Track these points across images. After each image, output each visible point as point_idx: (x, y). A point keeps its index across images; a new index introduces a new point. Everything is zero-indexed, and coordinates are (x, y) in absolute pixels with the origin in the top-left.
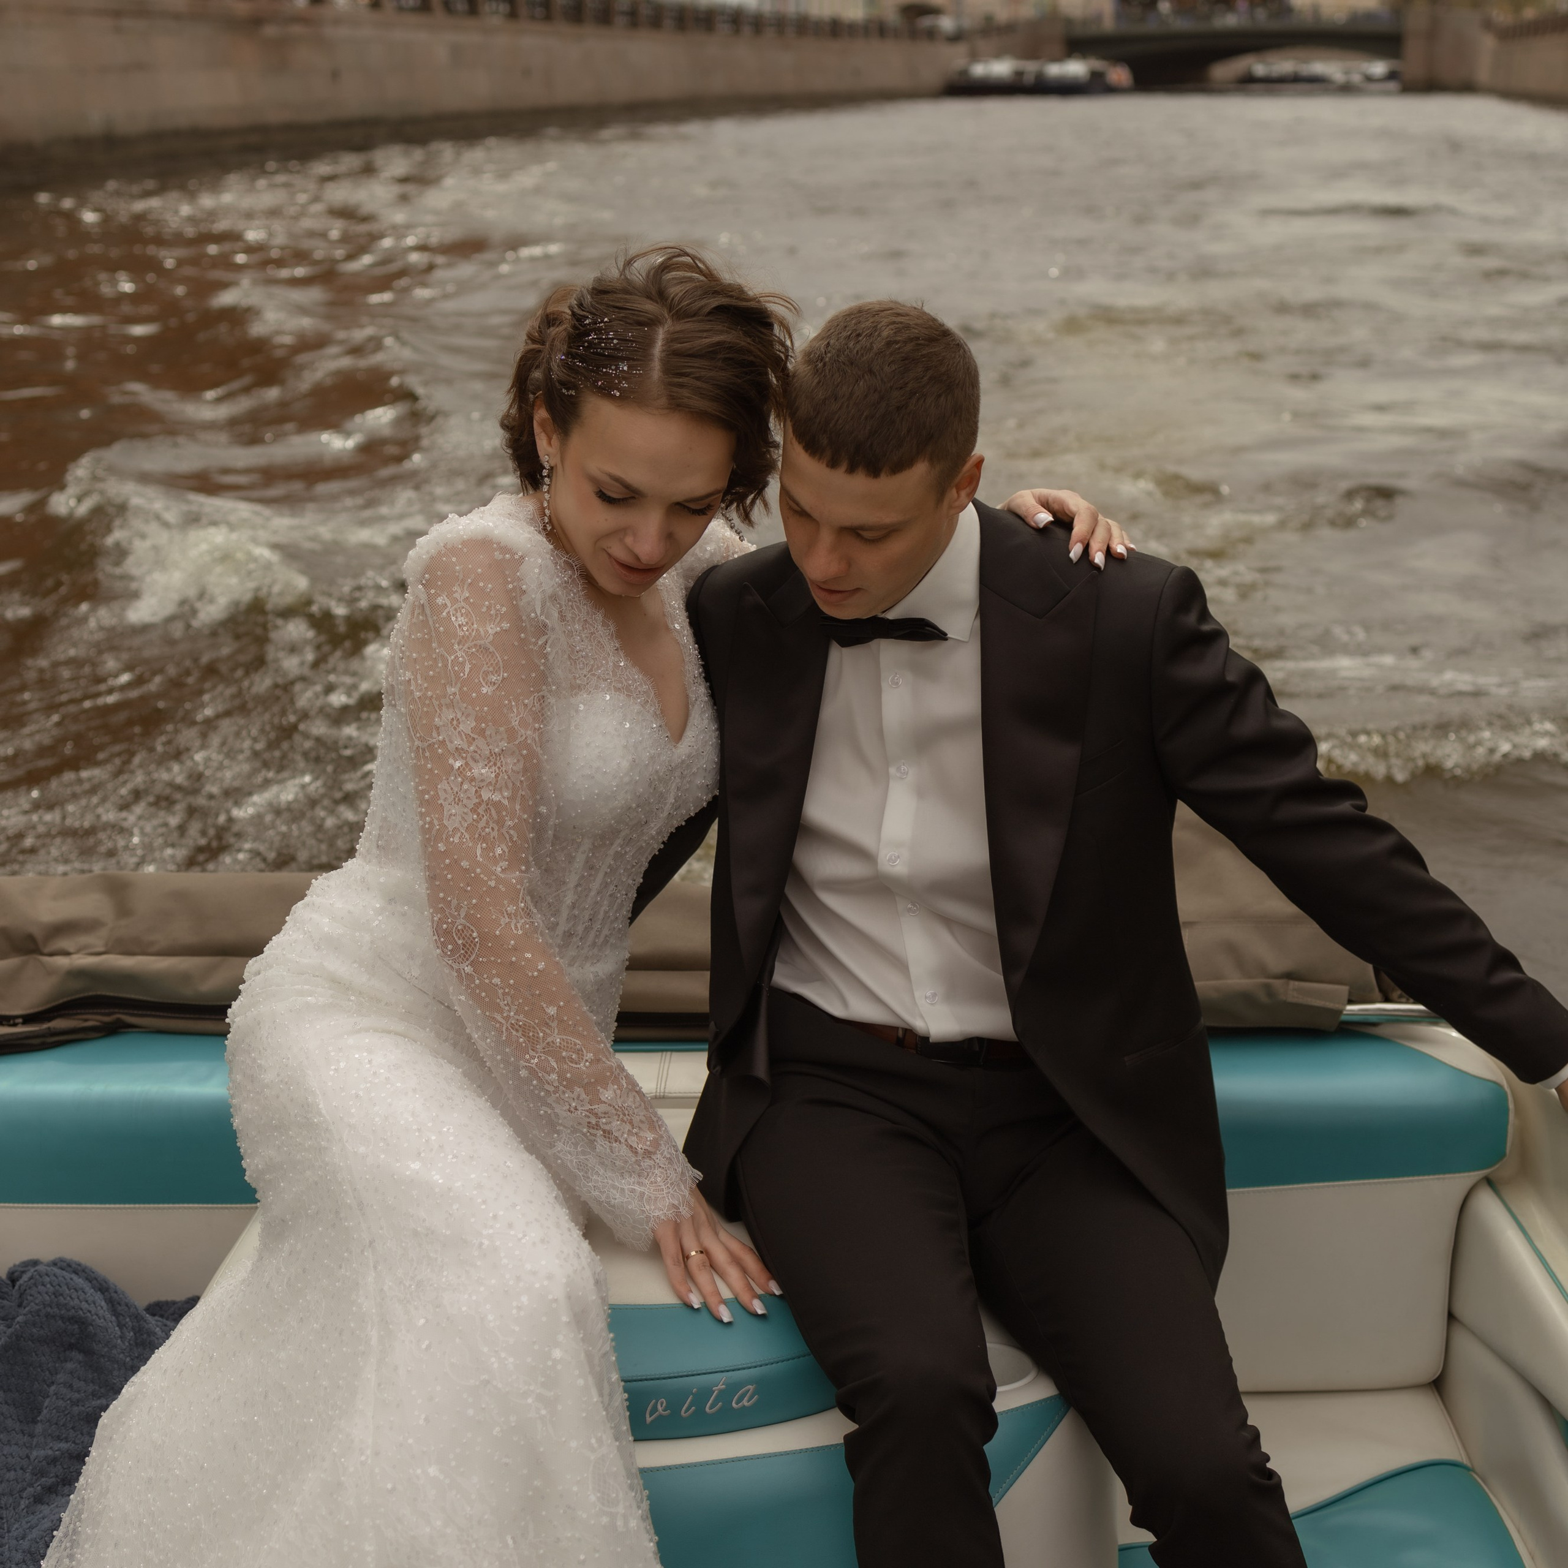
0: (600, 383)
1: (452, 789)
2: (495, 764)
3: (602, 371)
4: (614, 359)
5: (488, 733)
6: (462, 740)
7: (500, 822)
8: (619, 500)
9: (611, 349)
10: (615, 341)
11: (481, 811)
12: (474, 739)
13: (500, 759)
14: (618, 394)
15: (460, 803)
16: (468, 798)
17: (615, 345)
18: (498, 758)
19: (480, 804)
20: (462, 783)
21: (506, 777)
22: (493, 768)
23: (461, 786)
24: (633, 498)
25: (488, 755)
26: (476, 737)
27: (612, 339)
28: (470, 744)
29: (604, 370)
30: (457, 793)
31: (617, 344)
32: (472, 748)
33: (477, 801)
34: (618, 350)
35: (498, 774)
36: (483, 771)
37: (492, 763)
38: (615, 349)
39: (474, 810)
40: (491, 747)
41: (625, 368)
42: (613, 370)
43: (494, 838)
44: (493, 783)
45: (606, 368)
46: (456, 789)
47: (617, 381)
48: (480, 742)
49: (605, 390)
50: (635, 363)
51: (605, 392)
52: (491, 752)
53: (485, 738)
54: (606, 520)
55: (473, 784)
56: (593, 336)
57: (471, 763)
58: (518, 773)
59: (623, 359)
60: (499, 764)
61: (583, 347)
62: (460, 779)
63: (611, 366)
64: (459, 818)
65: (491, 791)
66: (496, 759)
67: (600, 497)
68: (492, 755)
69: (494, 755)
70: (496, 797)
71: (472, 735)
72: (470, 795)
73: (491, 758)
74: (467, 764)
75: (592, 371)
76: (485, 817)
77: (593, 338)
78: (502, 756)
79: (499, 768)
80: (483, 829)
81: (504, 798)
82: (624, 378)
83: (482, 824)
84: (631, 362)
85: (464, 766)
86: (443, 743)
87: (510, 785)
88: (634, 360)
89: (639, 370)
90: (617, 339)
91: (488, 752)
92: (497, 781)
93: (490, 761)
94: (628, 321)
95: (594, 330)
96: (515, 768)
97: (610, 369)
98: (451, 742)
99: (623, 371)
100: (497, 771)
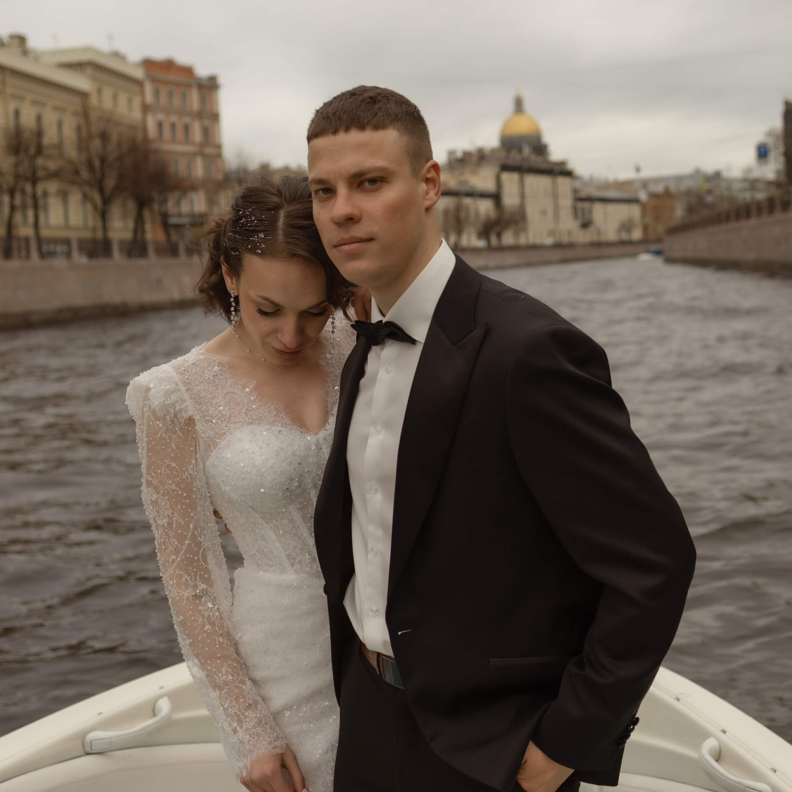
0: (249, 247)
3: (250, 240)
4: (256, 232)
8: (271, 313)
9: (253, 226)
10: (255, 222)
14: (260, 252)
17: (256, 224)
24: (279, 310)
27: (254, 220)
29: (251, 239)
31: (257, 223)
34: (258, 226)
38: (256, 226)
41: (263, 236)
42: (256, 238)
45: (252, 238)
47: (258, 244)
49: (253, 250)
50: (268, 233)
51: (253, 251)
54: (265, 326)
56: (244, 220)
59: (260, 231)
61: (239, 227)
63: (255, 236)
67: (259, 313)
75: (245, 240)
77: (244, 221)
82: (263, 242)
84: (266, 233)
88: (267, 231)
89: (270, 237)
90: (256, 220)
94: (263, 209)
95: (244, 216)
97: (255, 238)
99: (261, 238)
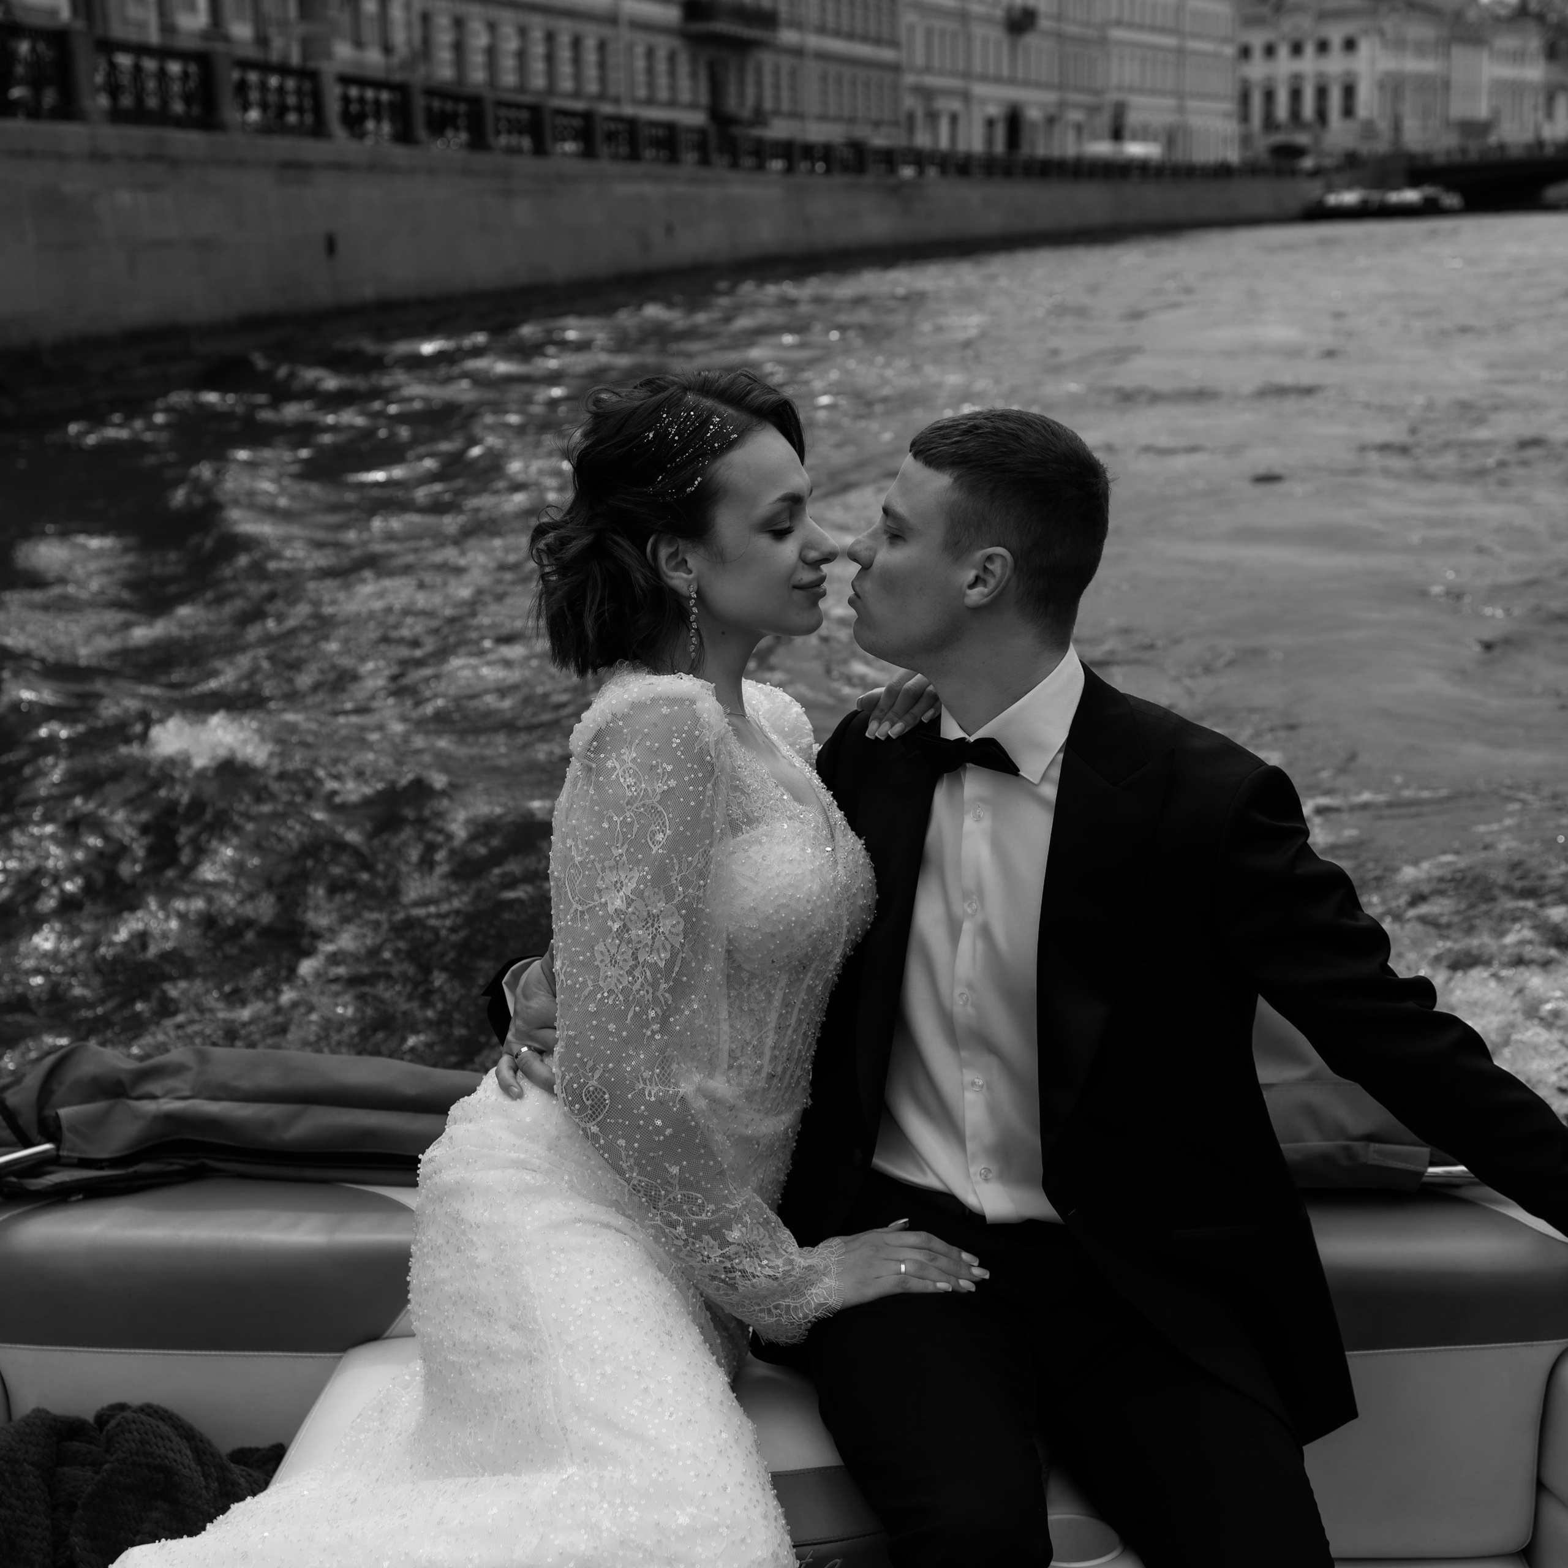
1: (608, 951)
2: (653, 925)
5: (646, 894)
6: (620, 900)
7: (655, 985)
11: (636, 973)
12: (633, 901)
13: (658, 920)
15: (617, 965)
16: (625, 960)
19: (636, 966)
20: (619, 945)
21: (663, 938)
22: (651, 929)
23: (618, 948)
25: (646, 917)
26: (634, 898)
28: (628, 905)
30: (614, 955)
32: (630, 909)
33: (634, 962)
35: (656, 935)
36: (640, 932)
37: (649, 924)
39: (630, 973)
40: (649, 908)
43: (648, 1001)
44: (650, 944)
46: (613, 951)
48: (639, 904)
52: (648, 913)
53: (644, 899)
55: (631, 946)
57: (630, 925)
58: (678, 935)
60: (656, 925)
62: (617, 941)
64: (614, 980)
65: (648, 952)
66: (654, 920)
68: (649, 917)
69: (652, 917)
70: (653, 959)
71: (631, 896)
72: (626, 957)
73: (649, 919)
74: (625, 925)
76: (640, 980)
78: (660, 918)
79: (656, 929)
80: (638, 991)
81: (661, 959)
83: (637, 986)
85: (621, 926)
86: (600, 904)
87: (669, 947)
91: (646, 914)
92: (654, 943)
93: (648, 922)
96: (673, 930)
98: (612, 904)
100: (655, 932)
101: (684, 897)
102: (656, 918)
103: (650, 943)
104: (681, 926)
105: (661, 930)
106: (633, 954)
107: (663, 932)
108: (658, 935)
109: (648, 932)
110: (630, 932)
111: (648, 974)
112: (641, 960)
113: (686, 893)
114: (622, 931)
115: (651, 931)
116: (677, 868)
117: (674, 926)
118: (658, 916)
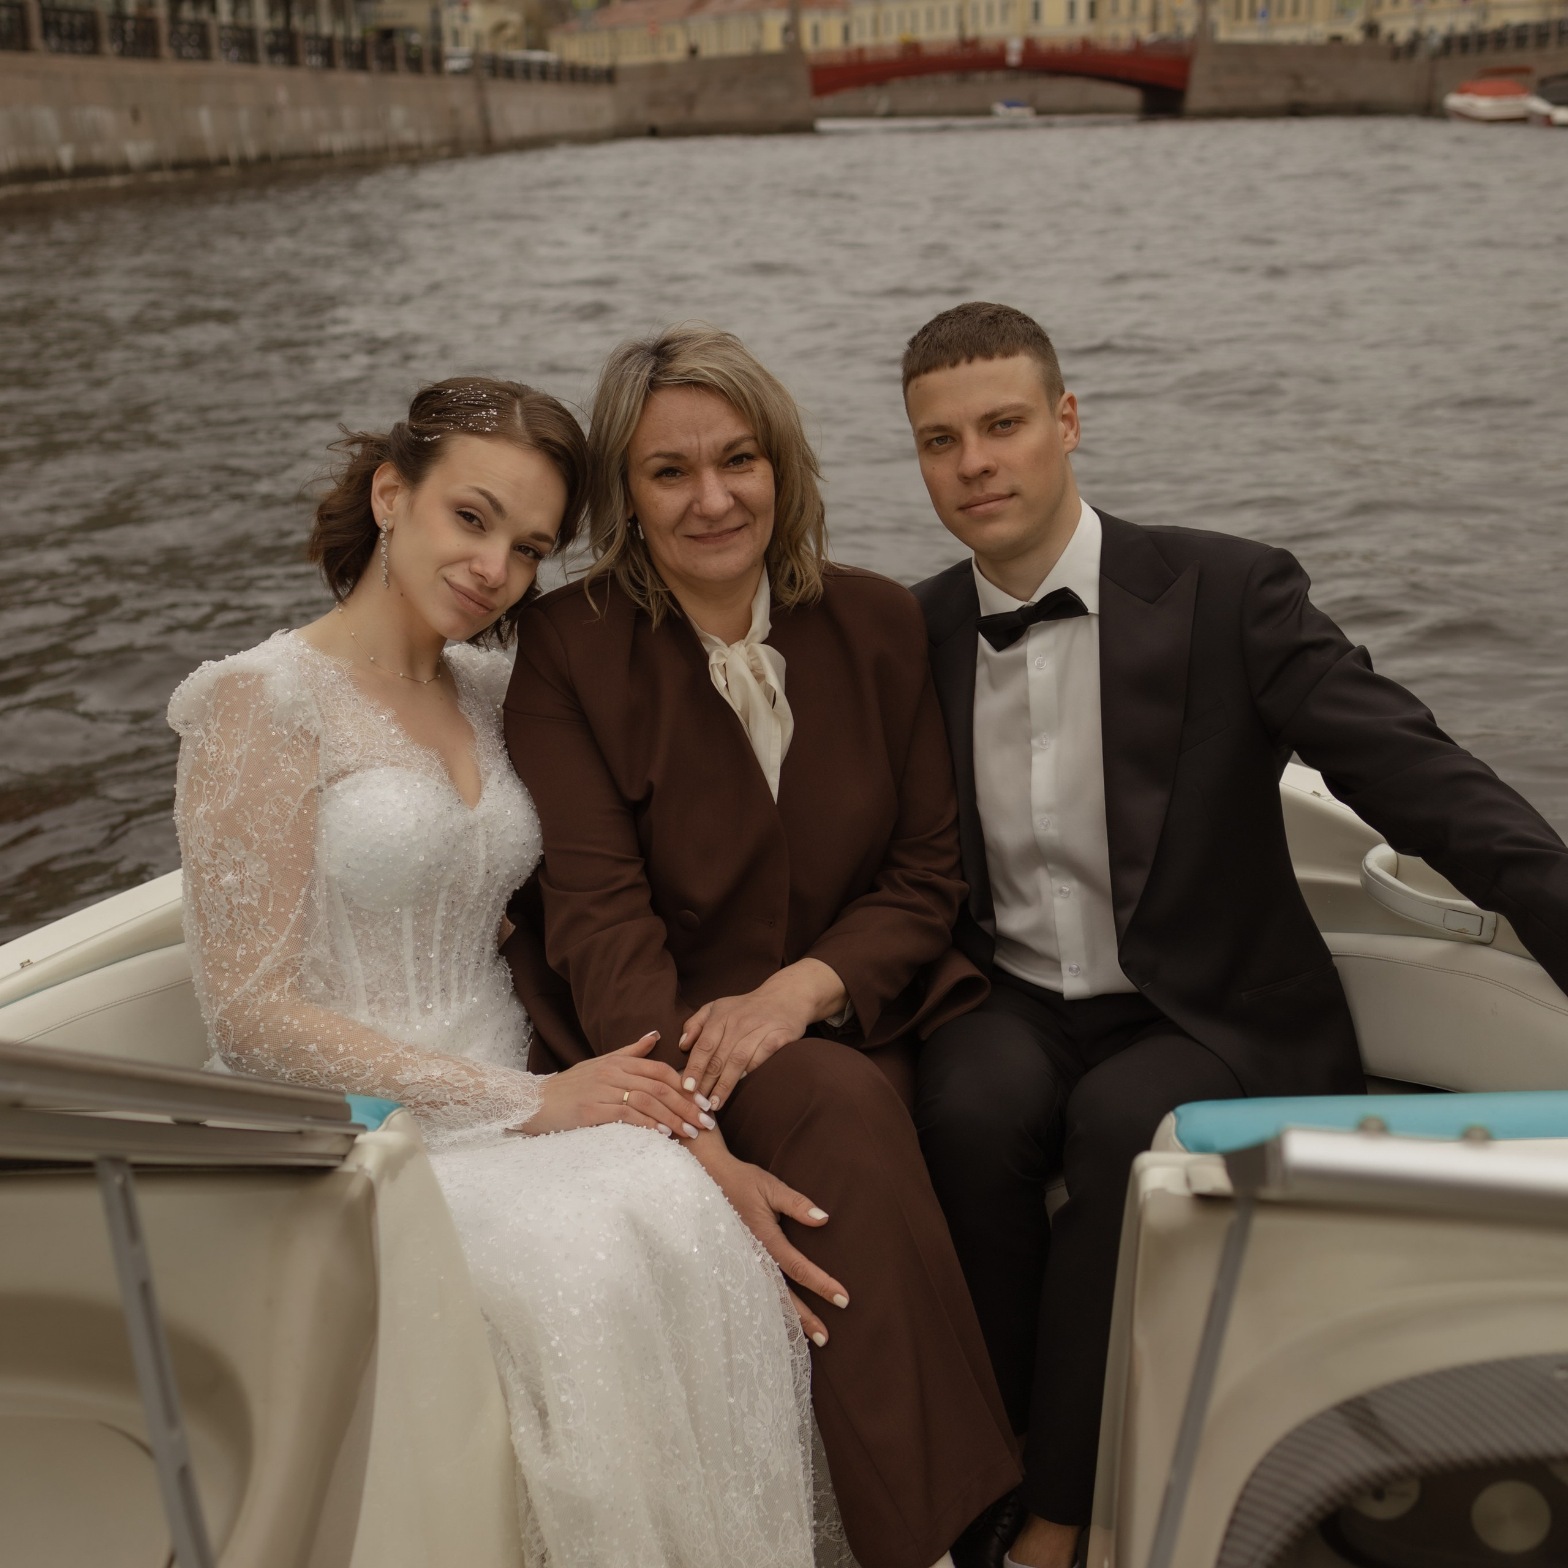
0: (470, 424)
2: (240, 872)
4: (484, 407)
5: (227, 845)
6: (208, 856)
9: (480, 401)
11: (232, 916)
12: (216, 853)
13: (244, 866)
15: (217, 911)
18: (242, 866)
19: (233, 910)
21: (251, 881)
22: (239, 876)
25: (233, 865)
26: (217, 850)
27: (481, 394)
28: (215, 858)
31: (486, 397)
32: (216, 861)
33: (229, 907)
35: (243, 880)
36: (228, 880)
37: (238, 872)
39: (228, 916)
40: (233, 857)
45: (477, 414)
47: (488, 422)
48: (222, 854)
52: (234, 862)
53: (226, 850)
55: (223, 892)
57: (220, 874)
58: (264, 876)
59: (492, 407)
60: (243, 871)
66: (240, 867)
68: (236, 865)
70: (245, 900)
71: (214, 850)
73: (236, 867)
74: (217, 876)
78: (245, 864)
79: (244, 875)
81: (254, 899)
85: (214, 877)
86: (195, 861)
87: (258, 887)
91: (232, 863)
92: (243, 886)
93: (236, 870)
96: (258, 873)
97: (481, 414)
98: (201, 859)
101: (262, 842)
102: (241, 864)
103: (239, 887)
104: (265, 869)
105: (247, 874)
106: (227, 899)
107: (249, 876)
108: (245, 880)
109: (236, 877)
110: (221, 880)
111: (245, 914)
112: (235, 903)
113: (263, 839)
114: (214, 880)
115: (239, 878)
116: (249, 818)
117: (259, 869)
118: (243, 863)
